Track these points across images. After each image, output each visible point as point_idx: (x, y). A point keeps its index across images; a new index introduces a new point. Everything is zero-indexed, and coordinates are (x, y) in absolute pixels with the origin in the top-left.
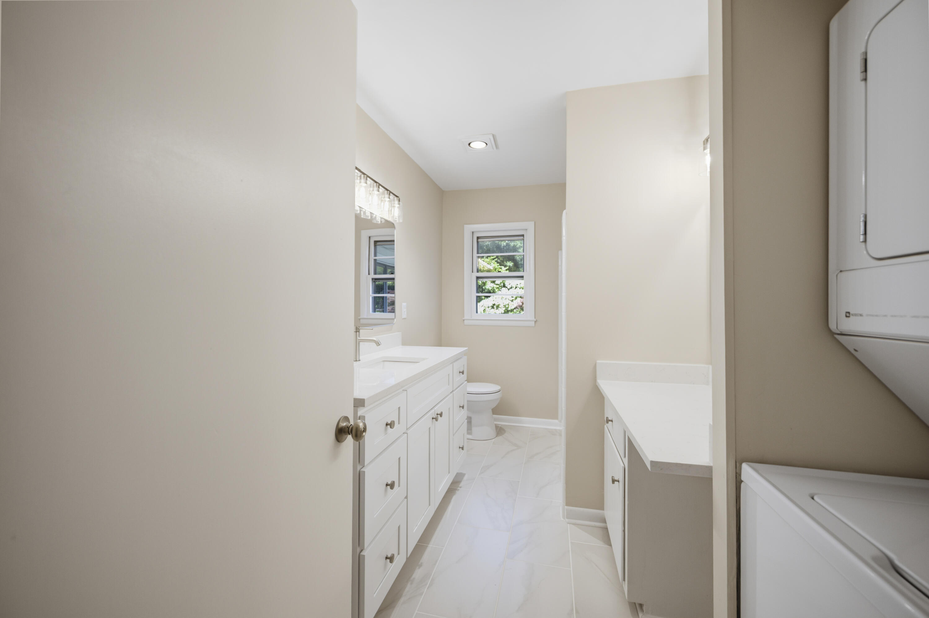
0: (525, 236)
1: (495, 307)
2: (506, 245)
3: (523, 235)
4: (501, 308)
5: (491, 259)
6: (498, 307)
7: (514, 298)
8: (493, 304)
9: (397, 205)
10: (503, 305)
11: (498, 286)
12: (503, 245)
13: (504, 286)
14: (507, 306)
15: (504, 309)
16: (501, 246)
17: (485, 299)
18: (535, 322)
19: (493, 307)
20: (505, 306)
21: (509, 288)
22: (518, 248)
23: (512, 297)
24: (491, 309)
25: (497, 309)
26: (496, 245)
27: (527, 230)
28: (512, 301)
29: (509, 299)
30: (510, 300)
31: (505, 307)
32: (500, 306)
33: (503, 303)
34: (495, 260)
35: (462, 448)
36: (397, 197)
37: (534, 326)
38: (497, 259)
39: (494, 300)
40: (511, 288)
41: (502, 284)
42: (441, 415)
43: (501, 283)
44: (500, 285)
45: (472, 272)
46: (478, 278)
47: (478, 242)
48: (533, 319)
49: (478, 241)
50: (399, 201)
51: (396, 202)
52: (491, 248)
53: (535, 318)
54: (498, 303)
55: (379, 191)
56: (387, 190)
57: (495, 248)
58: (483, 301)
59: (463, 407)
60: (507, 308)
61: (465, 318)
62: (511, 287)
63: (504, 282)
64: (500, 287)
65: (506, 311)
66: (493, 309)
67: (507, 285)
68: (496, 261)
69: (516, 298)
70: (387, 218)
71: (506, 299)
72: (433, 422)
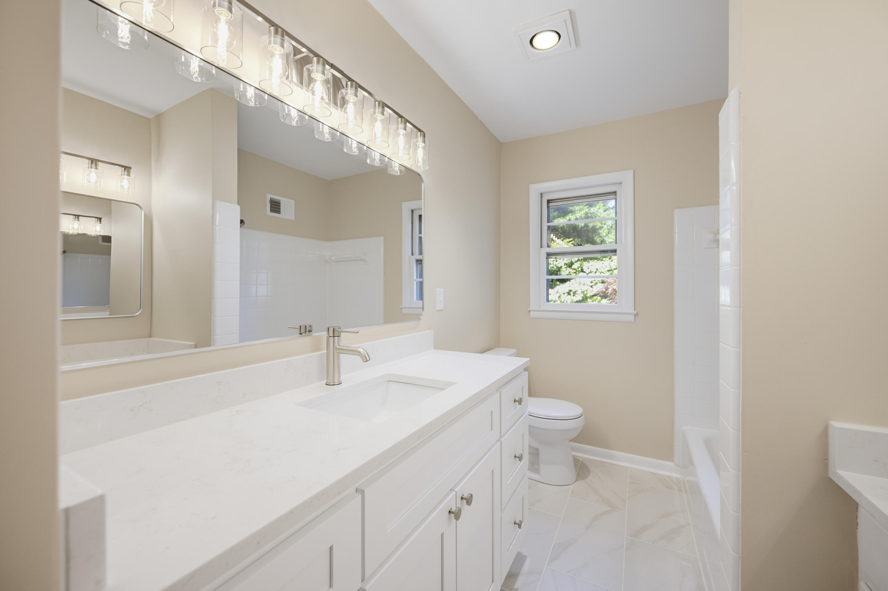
0: (618, 193)
1: (572, 293)
2: (584, 226)
3: (615, 192)
4: (578, 294)
5: (567, 242)
6: (575, 293)
7: (593, 284)
8: (569, 290)
9: (421, 144)
10: (581, 291)
11: (575, 271)
12: (580, 226)
13: (582, 271)
14: (585, 293)
15: (582, 295)
16: (579, 227)
17: (560, 284)
18: (635, 315)
19: (569, 294)
20: (583, 292)
21: (587, 272)
22: (598, 229)
23: (592, 282)
24: (567, 296)
25: (574, 295)
26: (572, 226)
27: (621, 183)
28: (591, 287)
29: (587, 285)
30: (589, 286)
31: (583, 294)
32: (577, 293)
33: (581, 289)
34: (572, 242)
35: (520, 526)
36: (420, 130)
37: (634, 321)
38: (573, 242)
39: (570, 286)
40: (591, 272)
41: (580, 269)
42: (469, 500)
43: (578, 267)
44: (577, 270)
45: (541, 247)
46: (549, 255)
47: (548, 207)
48: (632, 311)
49: (549, 205)
50: (424, 137)
51: (420, 139)
52: (567, 229)
53: (635, 310)
54: (575, 289)
55: (383, 114)
56: (400, 116)
57: (572, 230)
58: (558, 286)
59: (520, 458)
60: (585, 294)
61: (532, 308)
62: (589, 271)
63: (582, 266)
64: (576, 271)
65: (584, 297)
66: (569, 296)
67: (585, 269)
68: (572, 244)
69: (596, 284)
70: (408, 165)
71: (584, 284)
72: (450, 519)
